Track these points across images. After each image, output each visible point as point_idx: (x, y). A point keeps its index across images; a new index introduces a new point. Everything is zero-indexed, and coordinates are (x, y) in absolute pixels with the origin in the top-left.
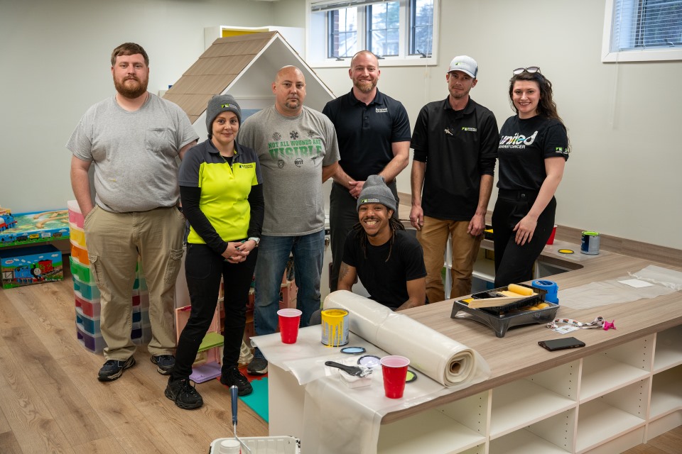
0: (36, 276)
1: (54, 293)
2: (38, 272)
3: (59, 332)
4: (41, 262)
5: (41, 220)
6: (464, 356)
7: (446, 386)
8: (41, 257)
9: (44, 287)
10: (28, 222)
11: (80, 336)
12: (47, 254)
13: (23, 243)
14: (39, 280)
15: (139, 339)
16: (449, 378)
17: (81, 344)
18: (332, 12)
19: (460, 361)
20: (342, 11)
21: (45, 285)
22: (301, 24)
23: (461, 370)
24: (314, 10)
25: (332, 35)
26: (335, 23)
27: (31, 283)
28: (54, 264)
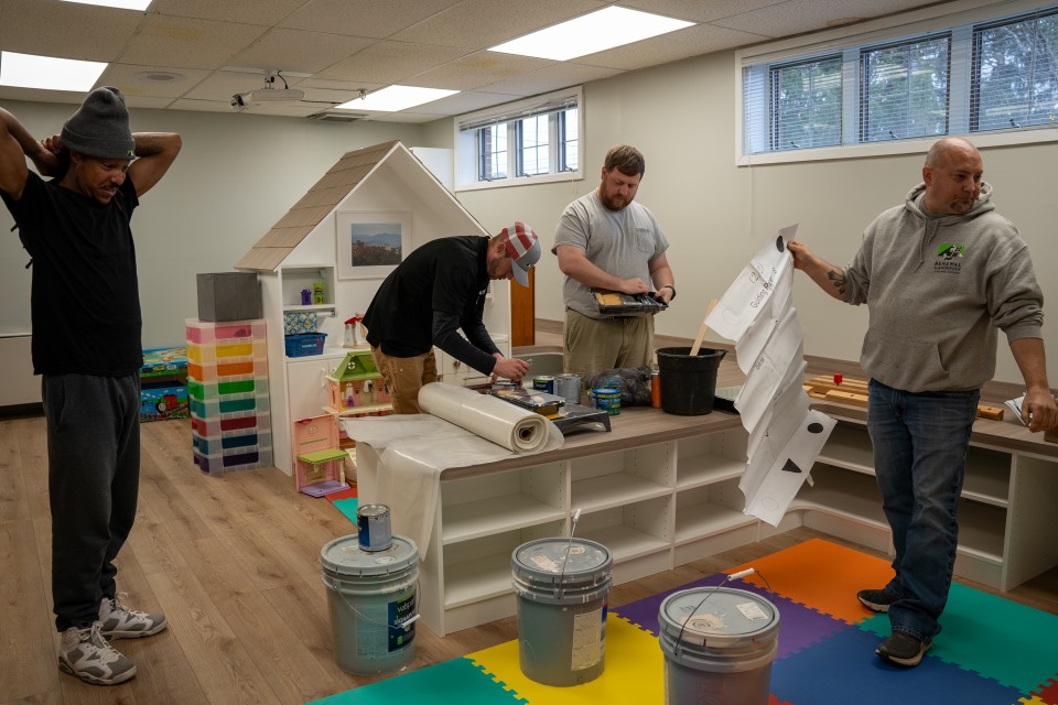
0: (161, 412)
1: (177, 428)
2: (162, 407)
3: (176, 459)
4: (166, 396)
5: (168, 355)
6: (534, 422)
7: (516, 452)
8: (166, 391)
9: (169, 423)
10: (156, 357)
11: (197, 461)
12: (173, 388)
13: (148, 375)
14: (164, 417)
15: (256, 464)
16: (519, 444)
17: (197, 467)
18: (483, 130)
19: (532, 428)
20: (493, 128)
21: (170, 422)
22: (450, 145)
23: (532, 438)
24: (463, 129)
25: (483, 157)
26: (487, 143)
27: (156, 419)
28: (179, 399)
